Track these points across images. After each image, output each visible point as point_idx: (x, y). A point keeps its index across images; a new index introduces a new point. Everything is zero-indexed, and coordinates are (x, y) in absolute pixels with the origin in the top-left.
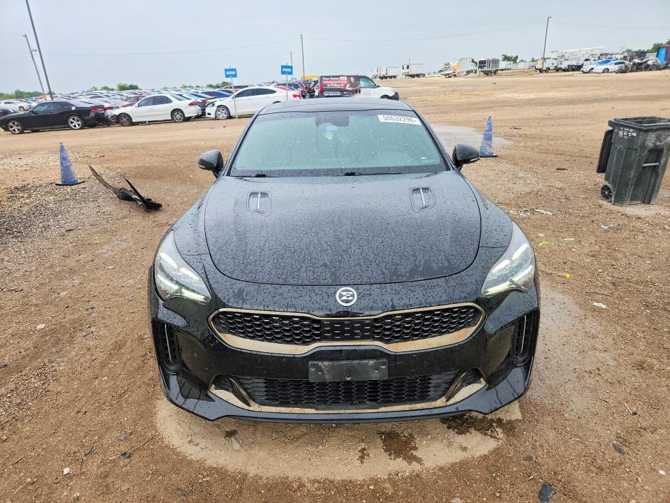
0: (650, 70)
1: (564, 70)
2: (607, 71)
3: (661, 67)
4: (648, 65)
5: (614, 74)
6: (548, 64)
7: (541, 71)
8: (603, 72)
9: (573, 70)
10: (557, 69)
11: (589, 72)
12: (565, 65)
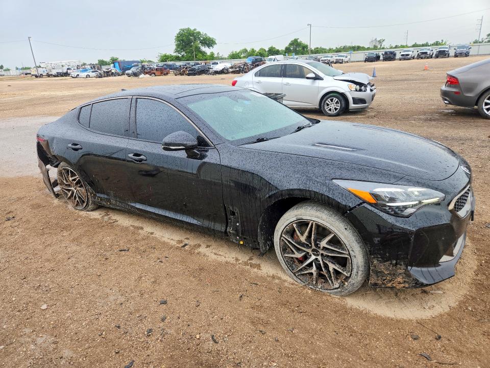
0: (115, 76)
1: (55, 76)
2: (88, 76)
3: (120, 74)
4: (113, 73)
5: (94, 78)
6: (41, 71)
7: (36, 76)
8: (87, 77)
9: (62, 76)
10: (49, 75)
11: (76, 77)
12: (54, 72)
